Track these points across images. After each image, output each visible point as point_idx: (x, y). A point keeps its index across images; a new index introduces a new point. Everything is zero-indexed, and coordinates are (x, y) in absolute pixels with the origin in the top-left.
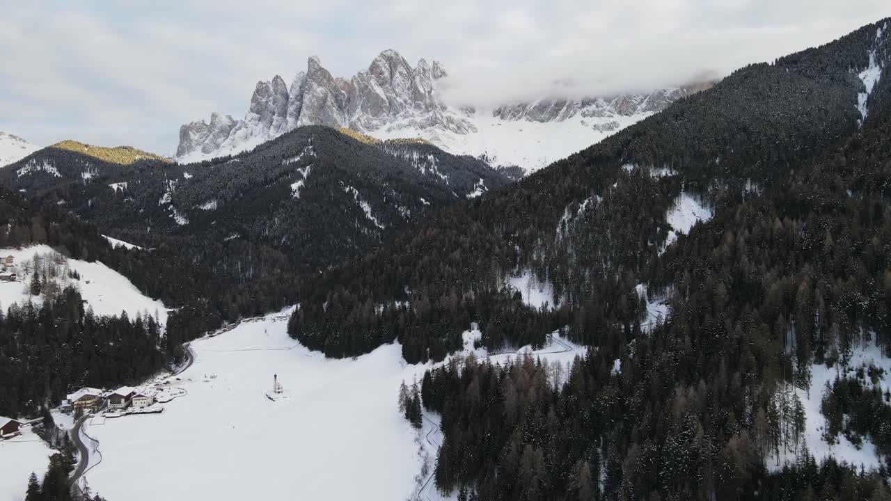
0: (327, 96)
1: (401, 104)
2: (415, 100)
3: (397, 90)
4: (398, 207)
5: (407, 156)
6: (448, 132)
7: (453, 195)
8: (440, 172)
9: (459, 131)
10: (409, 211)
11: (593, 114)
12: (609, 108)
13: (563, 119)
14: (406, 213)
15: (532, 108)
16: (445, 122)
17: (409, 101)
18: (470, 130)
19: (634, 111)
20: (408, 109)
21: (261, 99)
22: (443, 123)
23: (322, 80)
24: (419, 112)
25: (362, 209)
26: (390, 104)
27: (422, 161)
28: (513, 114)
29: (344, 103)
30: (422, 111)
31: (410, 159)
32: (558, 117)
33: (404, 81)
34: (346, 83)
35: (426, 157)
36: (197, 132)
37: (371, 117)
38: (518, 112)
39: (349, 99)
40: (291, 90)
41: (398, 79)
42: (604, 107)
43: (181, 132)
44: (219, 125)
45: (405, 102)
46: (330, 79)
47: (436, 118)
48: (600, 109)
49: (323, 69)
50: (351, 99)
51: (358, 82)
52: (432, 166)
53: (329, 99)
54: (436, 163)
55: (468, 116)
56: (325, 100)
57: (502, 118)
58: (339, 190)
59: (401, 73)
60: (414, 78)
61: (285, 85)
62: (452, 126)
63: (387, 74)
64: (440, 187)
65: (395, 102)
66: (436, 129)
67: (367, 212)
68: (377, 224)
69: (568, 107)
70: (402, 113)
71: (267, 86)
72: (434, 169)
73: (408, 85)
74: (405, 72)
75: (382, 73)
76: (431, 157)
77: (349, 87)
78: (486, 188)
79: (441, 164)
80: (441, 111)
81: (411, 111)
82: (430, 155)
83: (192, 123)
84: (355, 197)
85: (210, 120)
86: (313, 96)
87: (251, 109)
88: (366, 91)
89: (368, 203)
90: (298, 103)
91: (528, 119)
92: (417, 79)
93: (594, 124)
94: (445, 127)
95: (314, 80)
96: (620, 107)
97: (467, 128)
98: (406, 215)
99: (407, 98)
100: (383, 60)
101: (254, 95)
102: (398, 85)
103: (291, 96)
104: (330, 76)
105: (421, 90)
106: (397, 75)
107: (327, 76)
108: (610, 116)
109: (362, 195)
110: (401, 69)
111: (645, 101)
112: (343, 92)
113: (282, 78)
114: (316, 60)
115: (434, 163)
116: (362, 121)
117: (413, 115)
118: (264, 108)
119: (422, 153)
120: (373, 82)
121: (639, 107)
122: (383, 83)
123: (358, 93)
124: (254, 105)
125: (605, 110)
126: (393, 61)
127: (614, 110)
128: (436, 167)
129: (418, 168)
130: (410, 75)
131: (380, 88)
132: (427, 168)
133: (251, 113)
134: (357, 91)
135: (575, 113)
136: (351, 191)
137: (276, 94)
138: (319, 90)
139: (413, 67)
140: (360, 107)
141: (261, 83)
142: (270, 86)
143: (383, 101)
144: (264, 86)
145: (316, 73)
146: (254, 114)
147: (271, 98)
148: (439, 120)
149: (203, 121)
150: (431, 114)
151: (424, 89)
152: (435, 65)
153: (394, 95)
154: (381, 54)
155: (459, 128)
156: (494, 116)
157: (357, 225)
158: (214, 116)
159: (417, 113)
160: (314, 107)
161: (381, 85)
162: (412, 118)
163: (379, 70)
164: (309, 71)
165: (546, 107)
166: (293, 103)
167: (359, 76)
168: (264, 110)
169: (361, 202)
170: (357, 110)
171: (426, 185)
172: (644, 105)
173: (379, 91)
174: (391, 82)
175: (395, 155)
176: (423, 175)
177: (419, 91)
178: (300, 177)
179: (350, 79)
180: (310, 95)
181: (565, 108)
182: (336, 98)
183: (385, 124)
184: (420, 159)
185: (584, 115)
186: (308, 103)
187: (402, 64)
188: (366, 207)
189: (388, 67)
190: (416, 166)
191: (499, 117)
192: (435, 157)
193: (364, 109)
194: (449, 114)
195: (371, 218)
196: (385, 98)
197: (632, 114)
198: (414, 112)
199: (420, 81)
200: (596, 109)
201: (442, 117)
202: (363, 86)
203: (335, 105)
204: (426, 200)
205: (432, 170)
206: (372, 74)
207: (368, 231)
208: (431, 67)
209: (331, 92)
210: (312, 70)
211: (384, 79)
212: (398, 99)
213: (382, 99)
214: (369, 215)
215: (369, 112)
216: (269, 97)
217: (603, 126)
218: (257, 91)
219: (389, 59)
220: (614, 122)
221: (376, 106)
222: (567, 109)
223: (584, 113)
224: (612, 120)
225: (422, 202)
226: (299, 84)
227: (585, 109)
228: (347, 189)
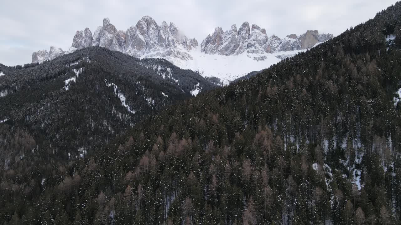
0: (113, 39)
1: (153, 44)
2: (160, 42)
3: (151, 37)
4: (146, 98)
5: (155, 68)
6: (178, 59)
7: (182, 91)
8: (174, 78)
9: (183, 59)
10: (153, 101)
11: (253, 52)
12: (261, 49)
13: (238, 54)
14: (151, 102)
15: (221, 48)
16: (176, 54)
17: (157, 43)
18: (189, 58)
19: (274, 51)
20: (156, 47)
21: (78, 40)
22: (175, 54)
23: (110, 30)
24: (162, 48)
25: (119, 99)
26: (147, 44)
27: (163, 71)
28: (212, 51)
29: (123, 43)
30: (164, 48)
31: (156, 70)
32: (235, 53)
33: (154, 32)
34: (124, 33)
35: (166, 69)
36: (42, 56)
37: (136, 51)
38: (214, 50)
39: (125, 41)
40: (94, 36)
41: (151, 31)
42: (259, 49)
43: (33, 56)
44: (55, 53)
45: (155, 43)
46: (115, 30)
47: (171, 51)
48: (257, 49)
49: (111, 25)
50: (126, 41)
51: (130, 32)
52: (169, 74)
53: (114, 40)
54: (172, 73)
55: (188, 51)
56: (112, 41)
57: (206, 53)
58: (103, 85)
59: (153, 28)
60: (160, 31)
61: (91, 33)
62: (179, 56)
63: (145, 29)
64: (174, 86)
65: (150, 43)
66: (171, 57)
67: (123, 101)
68: (129, 110)
69: (240, 48)
70: (153, 49)
71: (82, 33)
72: (170, 76)
73: (157, 34)
74: (155, 28)
75: (143, 28)
76: (168, 69)
77: (126, 35)
78: (201, 88)
79: (175, 73)
80: (174, 48)
81: (158, 48)
82: (168, 68)
83: (39, 51)
84: (115, 91)
85: (50, 50)
86: (106, 39)
87: (72, 45)
88: (134, 37)
89: (124, 95)
90: (98, 42)
91: (219, 54)
92: (162, 31)
93: (254, 57)
94: (176, 56)
95: (106, 30)
96: (267, 49)
97: (187, 57)
98: (151, 104)
99: (156, 41)
100: (143, 21)
101: (75, 37)
102: (151, 34)
103: (94, 38)
104: (115, 28)
105: (164, 37)
106: (151, 29)
107: (114, 28)
108: (262, 53)
109: (120, 89)
110: (153, 26)
111: (280, 46)
112: (122, 38)
113: (90, 29)
114: (107, 20)
115: (170, 73)
116: (132, 53)
117: (159, 50)
118: (80, 45)
119: (163, 67)
120: (138, 32)
121: (277, 49)
122: (143, 33)
123: (130, 38)
124: (74, 43)
125: (259, 50)
126: (149, 22)
127: (263, 50)
128: (171, 75)
129: (161, 75)
130: (158, 29)
131: (142, 36)
132: (166, 76)
133: (73, 47)
134: (129, 36)
135: (244, 51)
136: (112, 86)
137: (86, 37)
138: (109, 36)
139: (159, 26)
140: (131, 45)
141: (78, 32)
142: (83, 33)
143: (143, 42)
144: (80, 33)
145: (108, 27)
146: (74, 48)
147: (83, 40)
148: (173, 52)
149: (46, 50)
150: (168, 49)
151: (165, 36)
152: (171, 24)
153: (149, 39)
154: (143, 18)
155: (183, 57)
156: (202, 52)
157: (114, 111)
158: (52, 48)
159: (161, 48)
160: (106, 44)
161: (142, 34)
162: (159, 51)
163: (141, 26)
164: (104, 25)
165: (229, 48)
166: (94, 42)
167: (130, 29)
168: (80, 46)
169: (119, 94)
170: (129, 47)
171: (165, 84)
172: (279, 48)
173: (141, 37)
174: (148, 33)
175: (147, 67)
176: (164, 79)
177: (162, 37)
178: (74, 75)
179: (126, 31)
180: (104, 38)
181: (238, 49)
182: (118, 40)
183: (144, 54)
184: (162, 70)
185: (248, 52)
186: (103, 42)
187: (154, 24)
188: (122, 98)
189: (146, 25)
190: (160, 74)
191: (204, 52)
192: (171, 69)
193: (133, 46)
194: (178, 50)
195: (126, 106)
196: (144, 41)
197: (273, 52)
198: (160, 49)
199: (163, 32)
200: (255, 49)
201: (174, 51)
202: (132, 34)
203: (118, 44)
204: (166, 94)
205: (169, 77)
206: (137, 28)
207: (122, 116)
208: (169, 25)
209: (115, 37)
210: (106, 25)
211: (144, 31)
212: (151, 41)
213: (143, 41)
214: (124, 104)
215: (136, 48)
216: (82, 39)
217: (259, 58)
218: (76, 36)
219: (147, 21)
220: (264, 56)
221: (139, 45)
222: (240, 49)
223: (249, 51)
224: (263, 55)
225: (163, 95)
226: (99, 32)
227: (249, 49)
228: (110, 85)
